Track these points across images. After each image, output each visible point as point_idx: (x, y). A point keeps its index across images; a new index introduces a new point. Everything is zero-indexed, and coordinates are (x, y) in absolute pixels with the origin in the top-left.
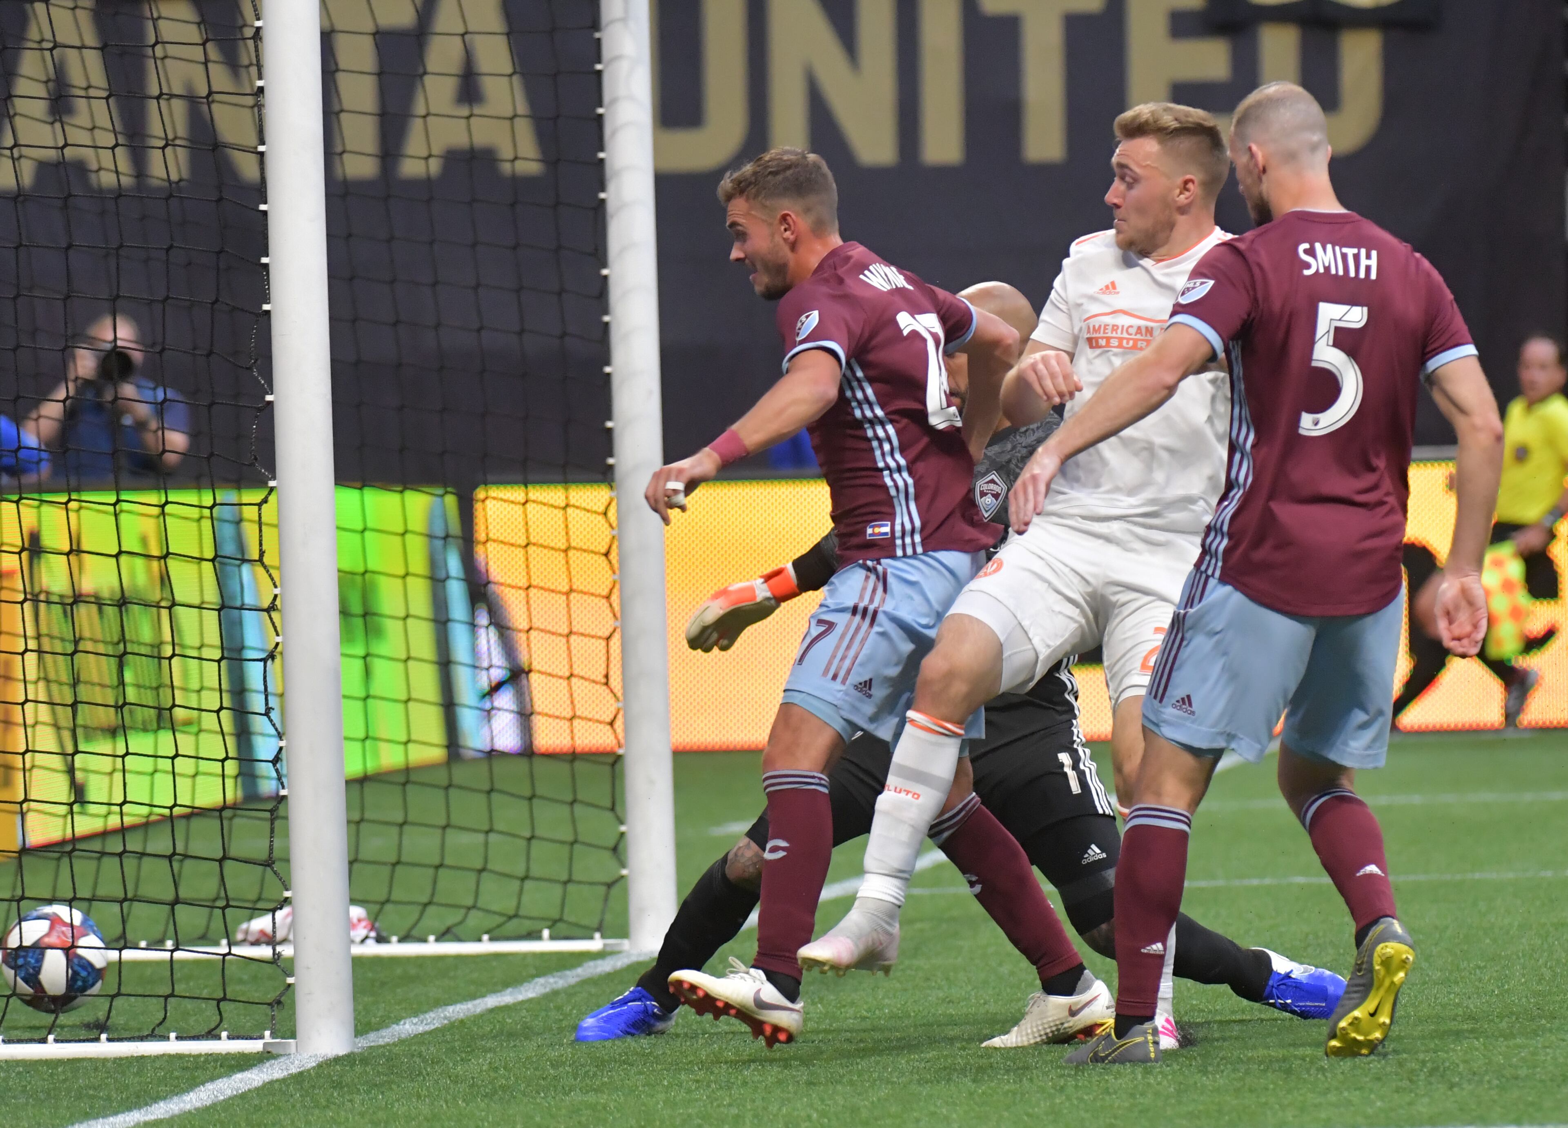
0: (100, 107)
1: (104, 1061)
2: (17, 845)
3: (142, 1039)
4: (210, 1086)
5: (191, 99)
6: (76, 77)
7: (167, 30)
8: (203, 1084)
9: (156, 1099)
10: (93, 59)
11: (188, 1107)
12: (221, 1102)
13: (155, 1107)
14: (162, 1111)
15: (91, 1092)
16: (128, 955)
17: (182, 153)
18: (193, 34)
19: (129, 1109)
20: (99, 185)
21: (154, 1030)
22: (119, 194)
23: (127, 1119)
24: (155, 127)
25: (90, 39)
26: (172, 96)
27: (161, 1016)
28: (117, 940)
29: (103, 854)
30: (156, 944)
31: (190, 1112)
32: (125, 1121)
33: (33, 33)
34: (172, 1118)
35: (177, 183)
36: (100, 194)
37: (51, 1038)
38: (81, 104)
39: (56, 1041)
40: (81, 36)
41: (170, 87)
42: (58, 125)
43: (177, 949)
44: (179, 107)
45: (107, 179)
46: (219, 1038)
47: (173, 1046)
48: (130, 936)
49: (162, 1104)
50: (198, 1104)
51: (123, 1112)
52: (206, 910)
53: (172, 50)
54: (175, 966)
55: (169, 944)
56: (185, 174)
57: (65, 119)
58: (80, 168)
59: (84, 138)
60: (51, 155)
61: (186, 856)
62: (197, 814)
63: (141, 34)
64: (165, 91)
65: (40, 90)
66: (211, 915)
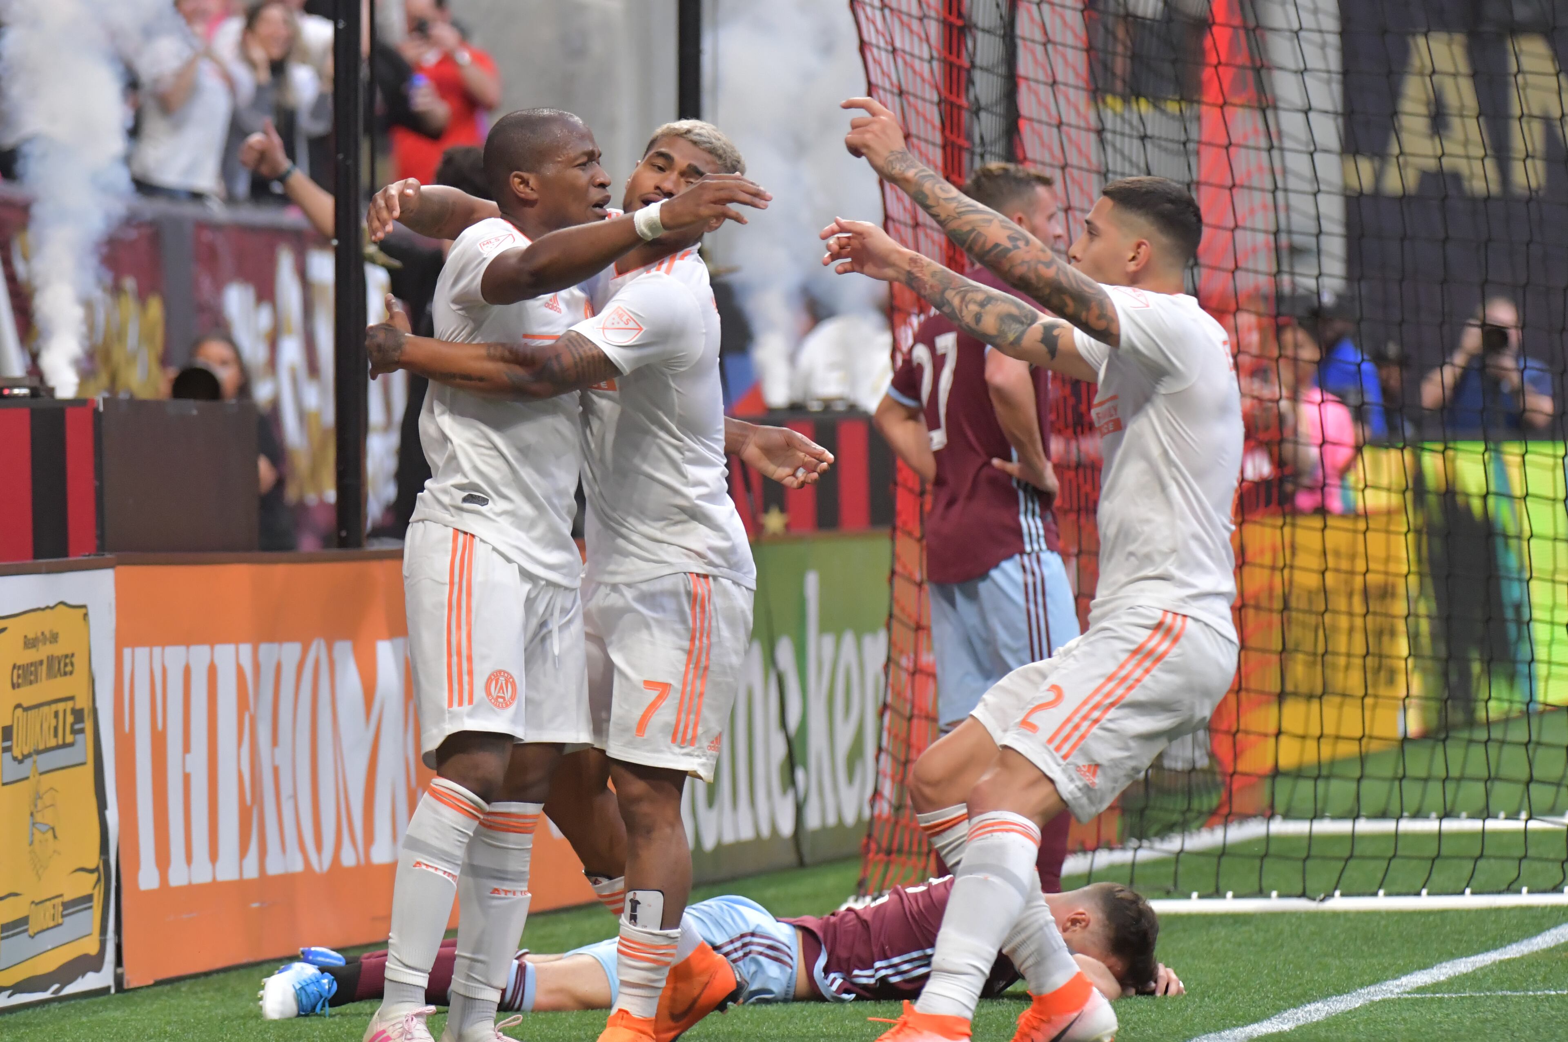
0: (1472, 125)
1: (1468, 911)
2: (1399, 734)
3: (1500, 892)
4: (1554, 931)
5: (1547, 120)
6: (1451, 99)
7: (1527, 63)
8: (1549, 929)
9: (1511, 941)
10: (1466, 86)
11: (1536, 948)
12: (1563, 944)
13: (1509, 948)
14: (1515, 951)
15: (1456, 937)
16: (1492, 825)
17: (1540, 165)
18: (1549, 66)
19: (1487, 950)
20: (1472, 192)
21: (1509, 885)
22: (1488, 198)
23: (1486, 958)
24: (1518, 144)
25: (1463, 67)
26: (1531, 116)
27: (1516, 874)
28: (1481, 812)
29: (1470, 741)
30: (1513, 816)
31: (1537, 952)
32: (1484, 960)
33: (1416, 62)
34: (1523, 958)
35: (1537, 192)
36: (1473, 199)
37: (1468, 891)
38: (1456, 122)
39: (1429, 894)
40: (1455, 65)
41: (1529, 108)
42: (1437, 141)
43: (1530, 818)
44: (1537, 128)
45: (1478, 186)
46: (1519, 892)
47: (1524, 899)
48: (1492, 808)
49: (1514, 946)
50: (1545, 946)
51: (1482, 953)
52: (1553, 789)
53: (1530, 78)
54: (1528, 835)
55: (1524, 815)
56: (1542, 180)
57: (1441, 132)
58: (1456, 177)
59: (1459, 150)
60: (1431, 164)
61: (1539, 744)
62: (1551, 711)
63: (1504, 63)
64: (1526, 111)
65: (1423, 110)
66: (1558, 792)
